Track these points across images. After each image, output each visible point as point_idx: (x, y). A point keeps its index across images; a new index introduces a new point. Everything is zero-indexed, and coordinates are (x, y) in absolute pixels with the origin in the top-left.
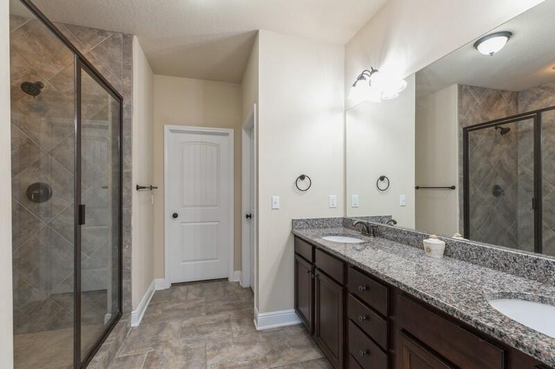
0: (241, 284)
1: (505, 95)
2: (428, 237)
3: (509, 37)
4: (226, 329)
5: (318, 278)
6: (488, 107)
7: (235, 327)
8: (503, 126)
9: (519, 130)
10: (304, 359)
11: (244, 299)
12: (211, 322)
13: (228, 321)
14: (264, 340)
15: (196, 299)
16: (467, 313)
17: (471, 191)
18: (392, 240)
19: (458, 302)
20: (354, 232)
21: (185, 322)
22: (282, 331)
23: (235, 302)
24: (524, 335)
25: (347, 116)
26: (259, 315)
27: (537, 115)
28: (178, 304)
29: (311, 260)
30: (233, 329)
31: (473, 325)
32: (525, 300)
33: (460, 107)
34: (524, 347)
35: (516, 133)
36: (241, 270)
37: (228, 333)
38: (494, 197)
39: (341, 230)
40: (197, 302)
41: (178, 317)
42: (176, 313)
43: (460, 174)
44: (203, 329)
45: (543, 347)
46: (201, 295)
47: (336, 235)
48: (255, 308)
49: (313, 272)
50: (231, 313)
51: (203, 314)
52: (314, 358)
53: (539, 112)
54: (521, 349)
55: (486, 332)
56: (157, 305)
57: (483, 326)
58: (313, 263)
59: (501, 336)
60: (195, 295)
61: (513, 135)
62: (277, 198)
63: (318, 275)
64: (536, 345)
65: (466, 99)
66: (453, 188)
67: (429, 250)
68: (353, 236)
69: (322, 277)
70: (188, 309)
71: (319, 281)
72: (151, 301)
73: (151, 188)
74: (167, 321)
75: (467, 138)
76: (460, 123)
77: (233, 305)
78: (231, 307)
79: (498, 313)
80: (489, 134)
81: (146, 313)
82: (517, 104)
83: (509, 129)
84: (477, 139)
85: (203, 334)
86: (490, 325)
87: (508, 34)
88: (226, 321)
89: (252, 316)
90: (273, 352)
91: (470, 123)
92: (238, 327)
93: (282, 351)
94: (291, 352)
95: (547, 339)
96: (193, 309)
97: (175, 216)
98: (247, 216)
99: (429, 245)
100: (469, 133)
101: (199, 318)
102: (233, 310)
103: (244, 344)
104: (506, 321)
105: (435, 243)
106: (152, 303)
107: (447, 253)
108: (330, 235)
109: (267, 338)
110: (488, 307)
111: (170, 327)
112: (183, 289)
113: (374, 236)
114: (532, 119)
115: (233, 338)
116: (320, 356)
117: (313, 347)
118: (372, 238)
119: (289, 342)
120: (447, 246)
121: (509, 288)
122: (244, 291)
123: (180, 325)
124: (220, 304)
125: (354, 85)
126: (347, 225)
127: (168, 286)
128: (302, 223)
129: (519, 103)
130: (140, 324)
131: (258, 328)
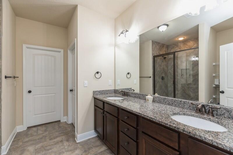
0: (67, 122)
1: (165, 46)
2: (147, 95)
3: (167, 26)
4: (61, 145)
5: (106, 116)
6: (160, 49)
7: (66, 143)
8: (164, 56)
9: (169, 58)
10: (100, 151)
11: (69, 129)
12: (52, 143)
13: (61, 141)
14: (81, 146)
15: (43, 133)
16: (166, 122)
17: (156, 79)
18: (134, 97)
19: (162, 119)
20: (119, 95)
21: (37, 146)
22: (89, 141)
23: (65, 131)
24: (184, 127)
25: (116, 48)
26: (78, 135)
27: (174, 53)
28: (32, 137)
29: (102, 108)
30: (65, 144)
31: (169, 126)
32: (180, 115)
33: (152, 49)
34: (185, 132)
35: (168, 59)
36: (67, 116)
37: (62, 147)
38: (162, 80)
39: (113, 94)
40: (44, 135)
41: (33, 144)
42: (31, 142)
43: (152, 72)
44: (48, 148)
45: (191, 131)
46: (46, 131)
47: (112, 97)
48: (76, 132)
49: (104, 113)
50: (63, 137)
51: (47, 140)
52: (104, 150)
53: (174, 52)
54: (184, 132)
55: (173, 128)
56: (19, 140)
57: (172, 126)
58: (103, 109)
59: (178, 129)
60: (42, 131)
61: (167, 60)
62: (86, 82)
63: (106, 114)
64: (189, 130)
65: (154, 46)
66: (150, 77)
67: (148, 100)
68: (119, 97)
69: (108, 115)
70: (38, 139)
71: (106, 117)
72: (14, 139)
73: (14, 77)
74: (26, 148)
75: (155, 60)
76: (152, 54)
77: (64, 133)
78: (62, 134)
79: (175, 121)
80: (161, 59)
81: (11, 146)
82: (168, 49)
83: (166, 58)
84: (157, 60)
85: (48, 150)
86: (174, 125)
87: (167, 25)
88: (60, 142)
89: (74, 137)
90: (85, 151)
91: (155, 55)
92: (67, 143)
93: (89, 150)
94: (94, 149)
95: (191, 127)
96: (41, 138)
97: (30, 92)
98: (71, 91)
99: (148, 98)
100: (155, 58)
101: (45, 142)
102: (64, 135)
103: (71, 150)
104: (178, 123)
105: (150, 97)
106: (15, 139)
107: (154, 101)
108: (110, 97)
109: (82, 145)
110: (172, 119)
111: (28, 151)
112: (34, 129)
113: (127, 96)
114: (173, 55)
115: (65, 149)
116: (106, 148)
117: (103, 145)
118: (126, 97)
119: (92, 145)
120: (154, 98)
121: (175, 112)
122: (69, 126)
123: (34, 148)
124: (57, 133)
125: (119, 36)
126: (116, 92)
127: (25, 129)
128: (97, 92)
129: (169, 49)
130: (8, 153)
131: (77, 142)
